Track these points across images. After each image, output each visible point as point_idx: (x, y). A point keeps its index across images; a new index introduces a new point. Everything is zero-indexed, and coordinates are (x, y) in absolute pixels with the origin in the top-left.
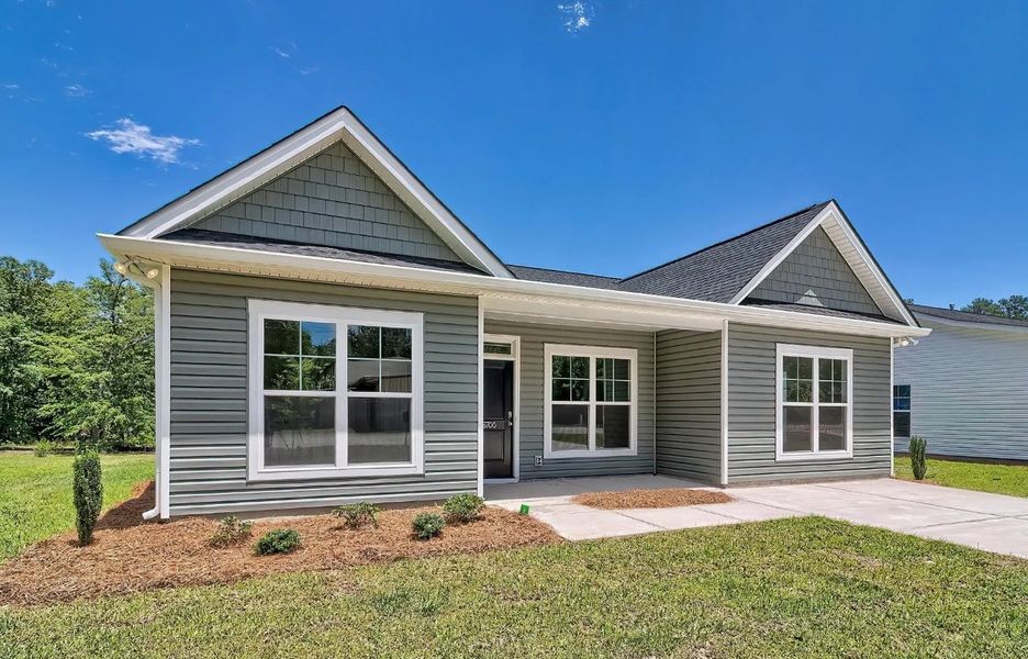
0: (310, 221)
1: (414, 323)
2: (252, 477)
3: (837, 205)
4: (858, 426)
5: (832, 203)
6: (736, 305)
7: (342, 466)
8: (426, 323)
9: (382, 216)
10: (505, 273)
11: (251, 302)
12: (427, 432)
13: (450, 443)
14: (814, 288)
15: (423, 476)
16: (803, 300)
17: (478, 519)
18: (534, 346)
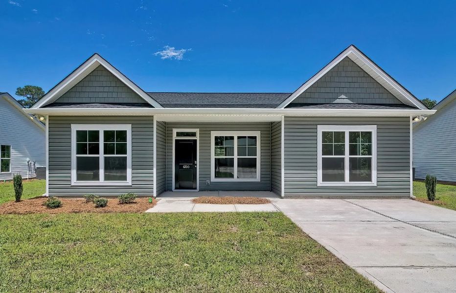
0: (91, 95)
1: (127, 128)
2: (73, 184)
3: (355, 47)
4: (380, 168)
5: (352, 47)
6: (283, 108)
7: (102, 181)
8: (132, 128)
9: (116, 89)
10: (160, 106)
11: (72, 125)
12: (132, 169)
13: (142, 174)
14: (345, 94)
15: (131, 186)
16: (337, 101)
17: (134, 203)
18: (206, 132)
